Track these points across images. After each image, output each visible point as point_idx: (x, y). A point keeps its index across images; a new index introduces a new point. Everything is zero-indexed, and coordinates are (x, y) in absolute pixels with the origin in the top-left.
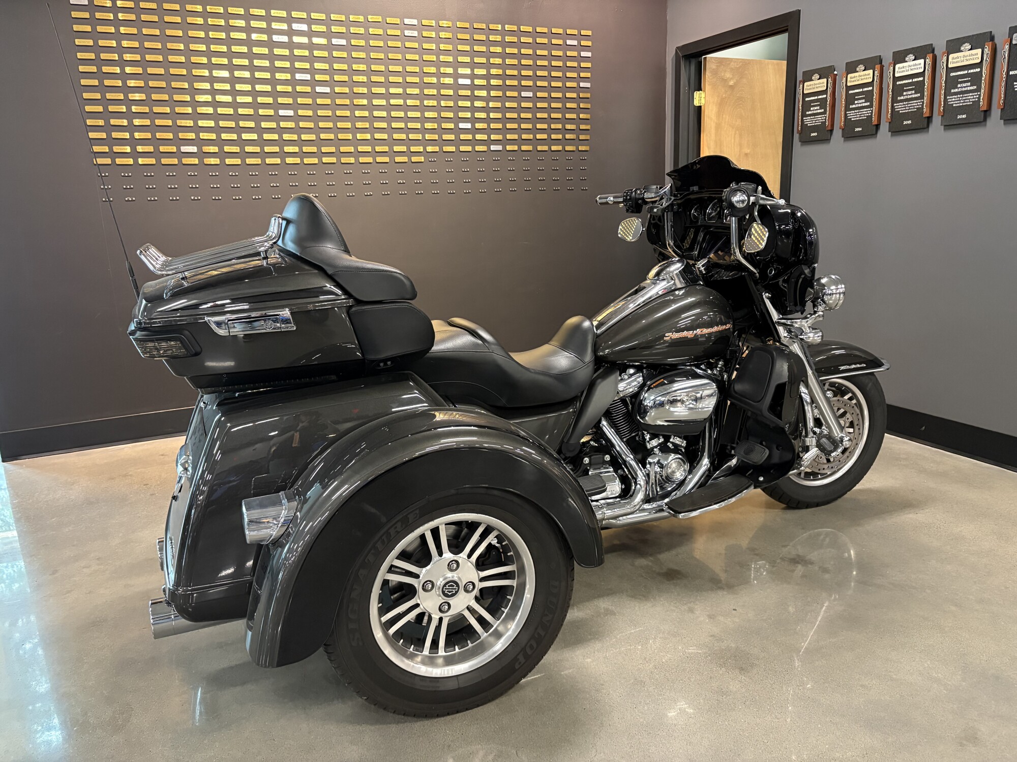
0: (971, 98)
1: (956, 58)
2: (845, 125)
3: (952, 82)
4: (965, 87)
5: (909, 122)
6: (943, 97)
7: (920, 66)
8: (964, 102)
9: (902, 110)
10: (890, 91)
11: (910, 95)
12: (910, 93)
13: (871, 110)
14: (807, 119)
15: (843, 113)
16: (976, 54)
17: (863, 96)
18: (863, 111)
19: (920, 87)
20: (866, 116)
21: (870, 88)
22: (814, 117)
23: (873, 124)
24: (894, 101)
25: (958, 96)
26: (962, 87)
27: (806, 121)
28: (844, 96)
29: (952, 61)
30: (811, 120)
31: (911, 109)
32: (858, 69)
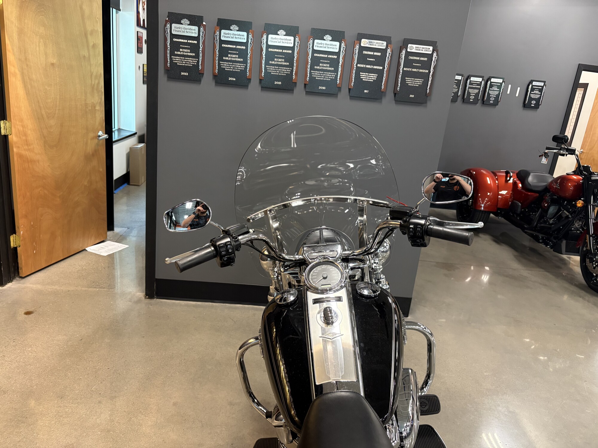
0: (330, 76)
1: (320, 44)
2: (218, 72)
3: (316, 61)
4: (325, 67)
5: (280, 83)
6: (308, 70)
7: (290, 42)
8: (324, 78)
9: (273, 72)
10: (264, 55)
11: (280, 62)
12: (280, 60)
13: (244, 66)
14: (176, 58)
15: (217, 62)
16: (336, 45)
17: (237, 52)
18: (237, 65)
19: (289, 58)
20: (239, 70)
21: (244, 48)
22: (183, 58)
23: (248, 78)
24: (267, 63)
25: (320, 72)
26: (322, 66)
27: (174, 59)
28: (218, 47)
29: (316, 45)
30: (181, 60)
31: (281, 73)
32: (231, 28)
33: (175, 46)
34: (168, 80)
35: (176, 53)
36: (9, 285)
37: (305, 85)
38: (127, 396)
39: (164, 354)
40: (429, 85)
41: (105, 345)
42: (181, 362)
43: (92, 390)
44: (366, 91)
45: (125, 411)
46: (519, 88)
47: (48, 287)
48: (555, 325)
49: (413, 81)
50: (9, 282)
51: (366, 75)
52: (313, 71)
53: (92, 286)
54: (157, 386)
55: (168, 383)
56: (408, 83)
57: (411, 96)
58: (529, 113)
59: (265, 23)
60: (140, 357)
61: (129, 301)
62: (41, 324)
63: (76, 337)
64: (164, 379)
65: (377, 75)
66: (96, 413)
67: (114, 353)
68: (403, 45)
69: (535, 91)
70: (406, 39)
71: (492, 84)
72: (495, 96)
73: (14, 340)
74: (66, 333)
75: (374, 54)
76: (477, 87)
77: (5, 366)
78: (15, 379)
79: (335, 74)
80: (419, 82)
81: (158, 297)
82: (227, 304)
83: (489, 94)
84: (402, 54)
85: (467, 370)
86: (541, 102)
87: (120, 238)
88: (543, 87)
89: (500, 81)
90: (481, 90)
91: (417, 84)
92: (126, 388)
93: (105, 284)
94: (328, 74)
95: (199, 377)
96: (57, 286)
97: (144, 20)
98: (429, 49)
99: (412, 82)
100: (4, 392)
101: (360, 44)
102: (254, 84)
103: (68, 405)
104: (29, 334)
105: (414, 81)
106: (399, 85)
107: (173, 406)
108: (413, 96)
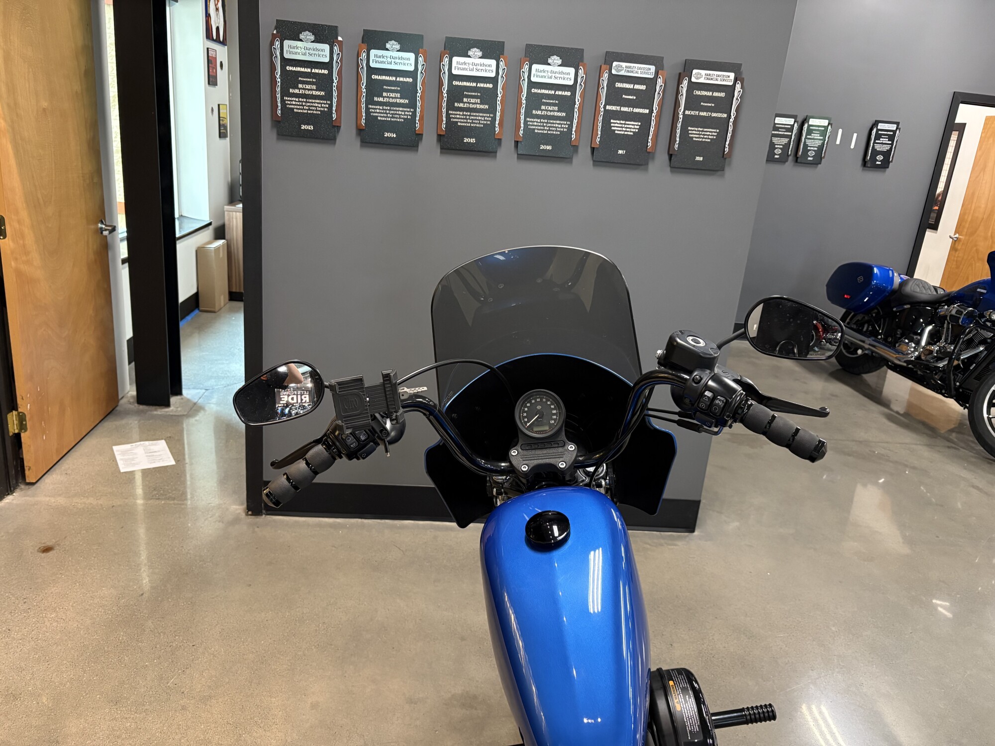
0: (559, 127)
1: (541, 71)
2: (365, 123)
3: (535, 101)
4: (551, 111)
5: (473, 140)
8: (549, 130)
9: (461, 122)
10: (445, 92)
11: (473, 104)
12: (473, 101)
13: (411, 112)
14: (292, 101)
15: (363, 106)
16: (568, 74)
17: (398, 89)
18: (398, 111)
19: (489, 97)
20: (402, 118)
21: (410, 80)
22: (305, 100)
23: (417, 132)
24: (450, 107)
25: (542, 120)
26: (547, 111)
27: (289, 103)
28: (364, 81)
29: (535, 73)
30: (301, 103)
31: (474, 123)
32: (388, 46)
33: (291, 80)
34: (278, 139)
35: (291, 91)
36: (8, 499)
37: (517, 143)
38: (229, 694)
39: (287, 614)
40: (728, 139)
41: (183, 603)
42: (318, 629)
43: (169, 686)
44: (620, 152)
45: (228, 723)
46: (855, 135)
47: (77, 501)
48: (937, 537)
49: (701, 133)
50: (9, 494)
51: (620, 124)
52: (530, 118)
53: (153, 496)
54: (281, 674)
55: (299, 668)
56: (693, 137)
57: (698, 158)
58: (873, 176)
59: (446, 37)
60: (247, 623)
61: (219, 522)
62: (69, 568)
63: (132, 591)
64: (291, 662)
65: (639, 124)
66: (179, 729)
67: (201, 617)
68: (684, 71)
69: (883, 139)
70: (689, 60)
71: (811, 128)
72: (816, 149)
73: (25, 600)
74: (115, 584)
75: (635, 87)
76: (786, 133)
77: (12, 648)
78: (31, 671)
79: (568, 123)
80: (711, 134)
81: (269, 512)
82: (387, 521)
83: (806, 146)
84: (683, 88)
85: (802, 623)
86: (893, 157)
87: (194, 408)
88: (894, 132)
89: (825, 123)
90: (792, 139)
91: (708, 139)
92: (227, 681)
93: (174, 492)
94: (556, 123)
95: (352, 655)
96: (92, 498)
97: (218, 29)
98: (729, 77)
99: (699, 134)
100: (14, 696)
101: (610, 70)
102: (429, 142)
103: (129, 715)
104: (49, 588)
105: (703, 133)
106: (678, 139)
107: (312, 710)
108: (701, 159)
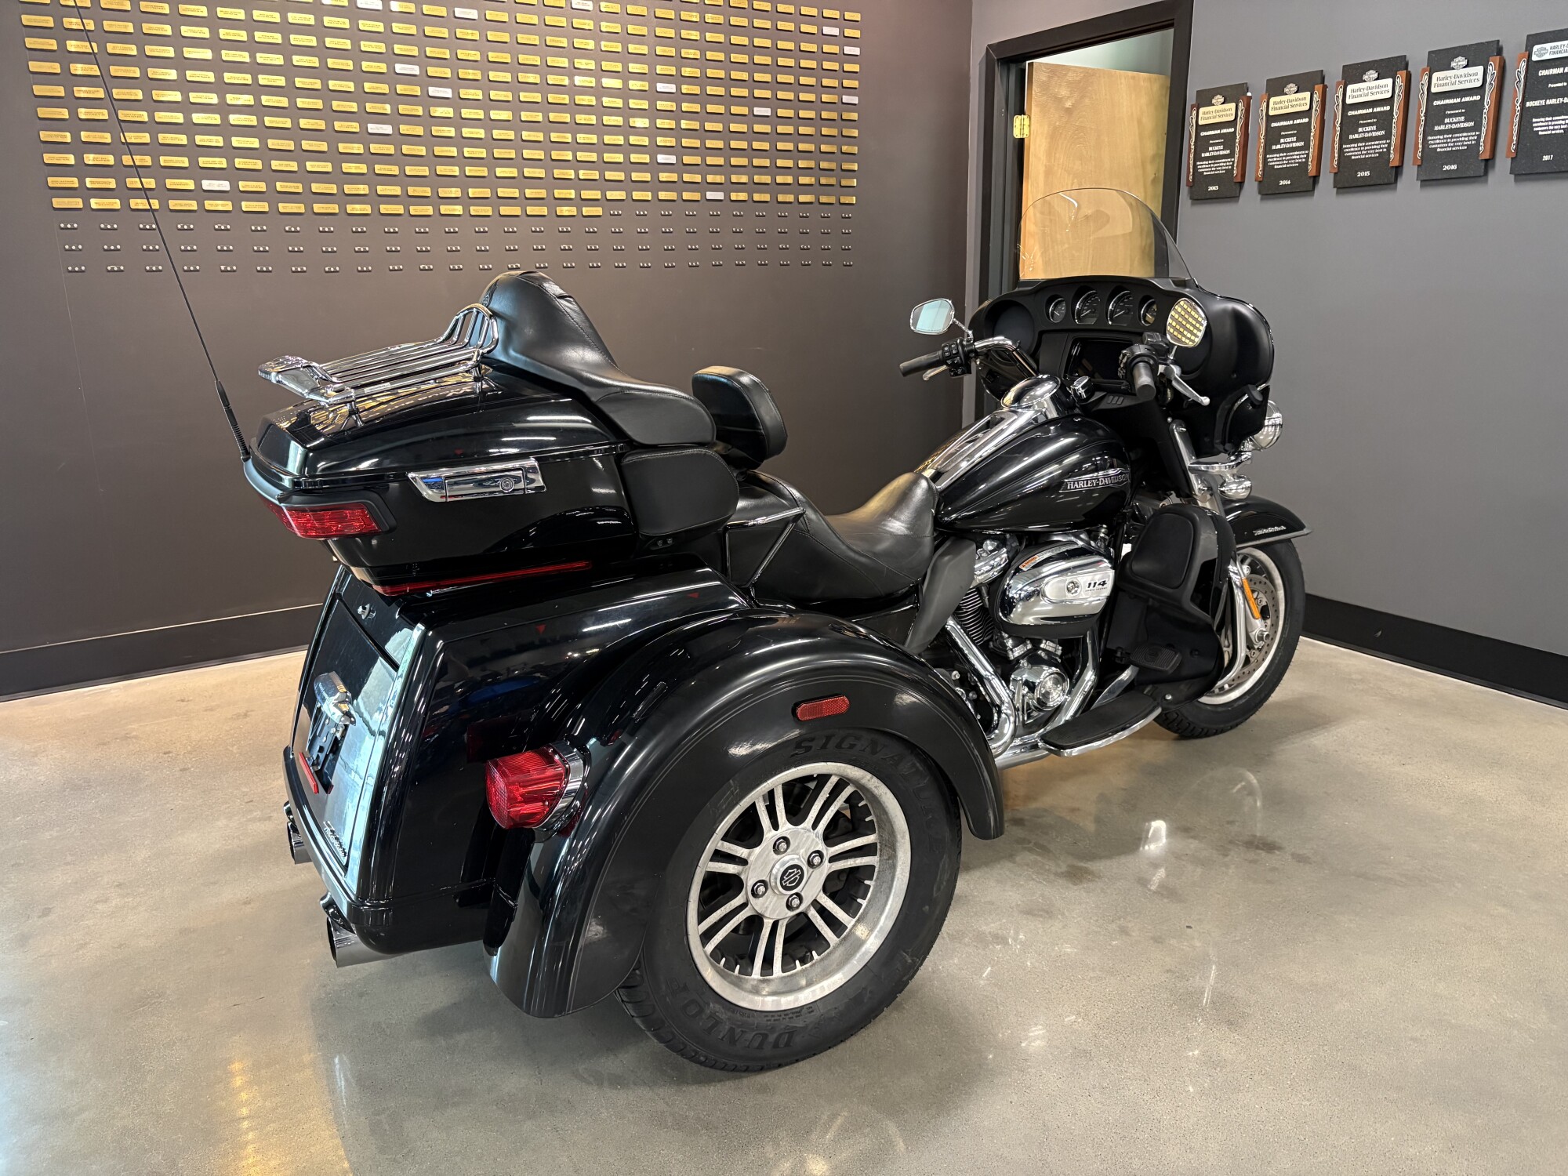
0: (1465, 140)
1: (1443, 79)
2: (1263, 174)
3: (1435, 116)
4: (1455, 123)
5: (1367, 173)
6: (1421, 137)
7: (1386, 89)
8: (1454, 146)
9: (1355, 155)
10: (1337, 126)
11: (1368, 132)
12: (1369, 129)
13: (1305, 154)
14: (1202, 165)
15: (1262, 157)
16: (1476, 74)
17: (1295, 132)
18: (1293, 155)
19: (1385, 121)
20: (1296, 163)
21: (1305, 120)
22: (1213, 162)
23: (1312, 175)
24: (1343, 140)
25: (1446, 136)
26: (1451, 123)
27: (1200, 167)
28: (1264, 131)
29: (1436, 82)
30: (1209, 166)
31: (1370, 154)
32: (1286, 90)
33: (1202, 144)
34: (1193, 204)
35: (1203, 155)
37: (1418, 167)
44: (1546, 158)
51: (1545, 121)
52: (1430, 136)
59: (1343, 66)
75: (1565, 71)
79: (1475, 133)
94: (1462, 136)
101: (1530, 56)
102: (1325, 183)
